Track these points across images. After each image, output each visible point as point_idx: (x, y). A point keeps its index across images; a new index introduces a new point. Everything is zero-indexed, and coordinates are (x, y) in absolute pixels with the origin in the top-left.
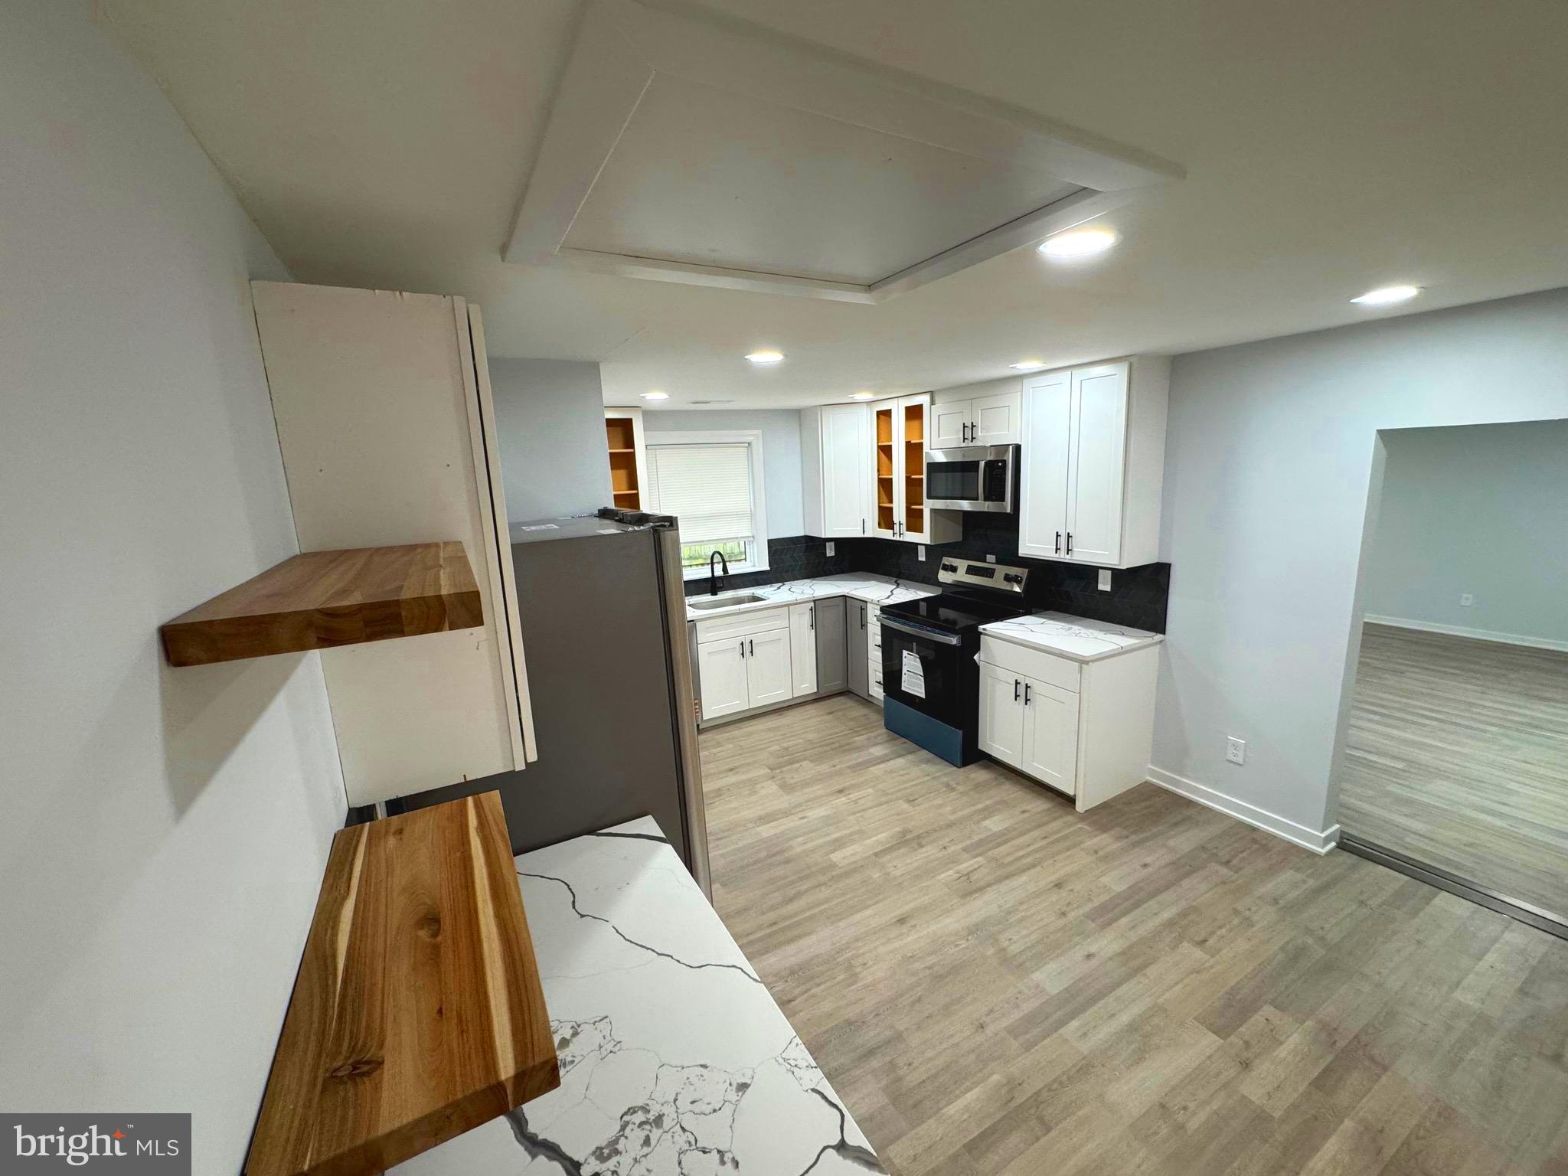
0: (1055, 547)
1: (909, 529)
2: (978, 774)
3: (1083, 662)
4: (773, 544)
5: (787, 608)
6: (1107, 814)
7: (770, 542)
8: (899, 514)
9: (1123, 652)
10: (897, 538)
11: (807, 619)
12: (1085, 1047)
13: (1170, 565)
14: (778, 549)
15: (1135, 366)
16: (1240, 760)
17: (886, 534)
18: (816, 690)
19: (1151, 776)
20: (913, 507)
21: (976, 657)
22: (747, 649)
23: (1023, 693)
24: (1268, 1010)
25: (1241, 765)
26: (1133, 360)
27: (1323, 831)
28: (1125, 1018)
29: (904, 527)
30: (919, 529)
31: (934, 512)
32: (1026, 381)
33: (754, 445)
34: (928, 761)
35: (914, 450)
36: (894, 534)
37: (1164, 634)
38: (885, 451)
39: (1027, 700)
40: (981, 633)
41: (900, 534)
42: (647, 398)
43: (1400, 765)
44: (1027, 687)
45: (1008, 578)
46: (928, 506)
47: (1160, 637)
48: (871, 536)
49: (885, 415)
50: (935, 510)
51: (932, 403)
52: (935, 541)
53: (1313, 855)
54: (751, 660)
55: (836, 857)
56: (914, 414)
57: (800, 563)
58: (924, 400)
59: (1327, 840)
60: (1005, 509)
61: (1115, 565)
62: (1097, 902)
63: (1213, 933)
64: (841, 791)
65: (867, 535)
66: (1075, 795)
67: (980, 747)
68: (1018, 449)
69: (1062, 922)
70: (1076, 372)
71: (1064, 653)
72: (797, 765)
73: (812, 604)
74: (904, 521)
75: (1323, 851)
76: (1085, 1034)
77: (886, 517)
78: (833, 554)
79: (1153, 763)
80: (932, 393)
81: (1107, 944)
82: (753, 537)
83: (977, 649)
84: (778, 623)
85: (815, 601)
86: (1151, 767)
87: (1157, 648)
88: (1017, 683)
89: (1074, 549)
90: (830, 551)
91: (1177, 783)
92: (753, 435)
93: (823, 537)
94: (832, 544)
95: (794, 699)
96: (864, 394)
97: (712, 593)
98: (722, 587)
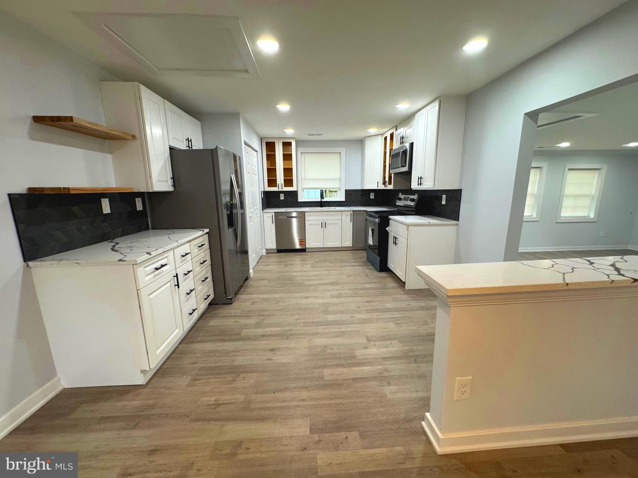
2: (383, 274)
3: (408, 225)
5: (341, 212)
6: (415, 291)
7: (346, 191)
8: (387, 177)
9: (430, 225)
10: (385, 188)
11: (349, 217)
13: (462, 190)
14: (348, 193)
15: (440, 100)
17: (383, 187)
18: (352, 246)
20: (390, 174)
21: (387, 229)
22: (323, 225)
23: (395, 241)
26: (441, 98)
29: (387, 183)
30: (390, 183)
31: (395, 174)
32: (417, 115)
33: (342, 154)
34: (370, 269)
35: (391, 150)
36: (385, 186)
37: (458, 221)
38: (385, 153)
39: (396, 244)
40: (390, 219)
42: (287, 132)
44: (396, 238)
45: (411, 200)
46: (393, 172)
47: (455, 222)
48: (381, 189)
49: (386, 139)
51: (396, 131)
52: (394, 188)
54: (325, 230)
56: (392, 136)
57: (358, 200)
58: (394, 130)
60: (406, 170)
61: (433, 188)
63: (407, 323)
65: (379, 188)
66: (406, 282)
67: (388, 266)
68: (413, 144)
69: (356, 309)
70: (427, 107)
71: (403, 223)
74: (388, 181)
77: (384, 180)
78: (373, 198)
80: (396, 127)
81: (363, 316)
82: (340, 188)
83: (388, 225)
84: (336, 217)
85: (353, 211)
87: (454, 227)
88: (394, 237)
90: (372, 196)
92: (343, 150)
93: (364, 189)
94: (373, 193)
95: (342, 247)
96: (373, 131)
97: (321, 207)
98: (324, 205)
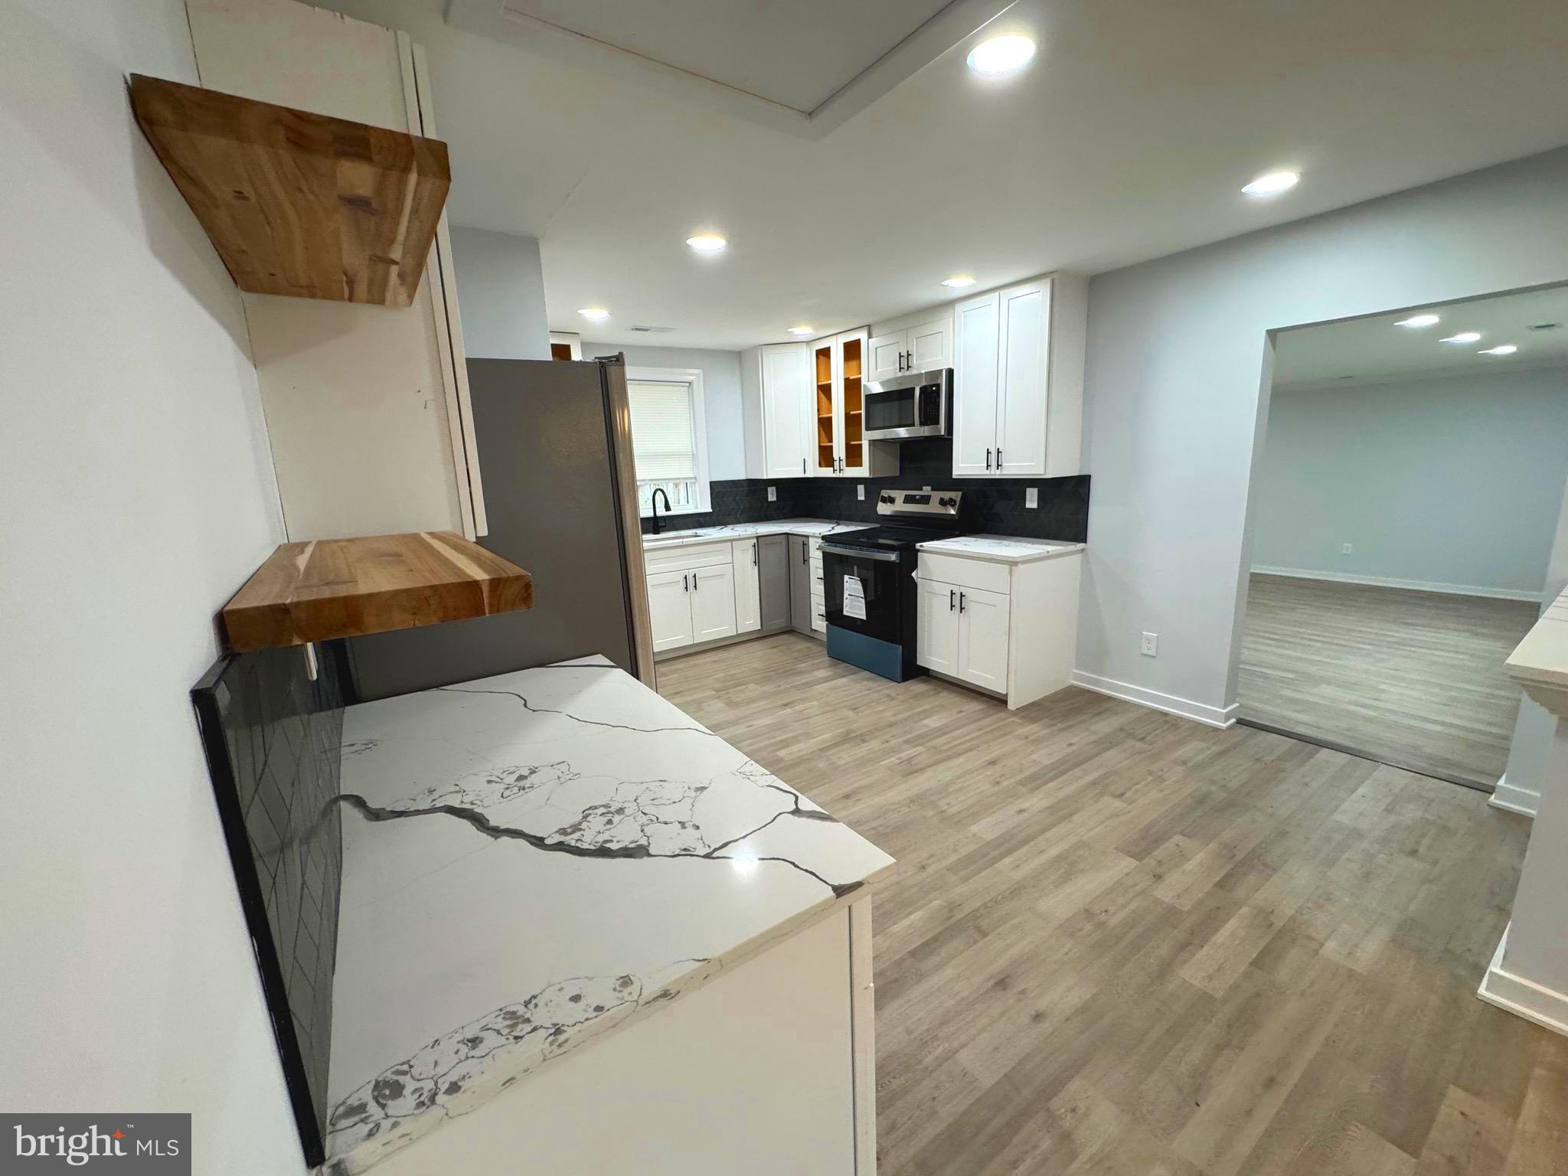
0: (986, 465)
1: (848, 465)
2: (916, 687)
3: (1013, 563)
4: (714, 486)
5: (730, 544)
6: (1034, 711)
7: (712, 484)
8: (839, 450)
9: (1049, 557)
10: (837, 475)
11: (750, 556)
12: (1017, 876)
13: (1090, 476)
14: (720, 490)
15: (1056, 281)
16: (1152, 652)
17: (827, 472)
18: (760, 628)
19: (1075, 680)
20: (853, 443)
21: (914, 574)
22: (691, 583)
23: (958, 602)
24: (1177, 838)
25: (1153, 657)
26: (1055, 276)
27: (1225, 707)
28: (1053, 852)
29: (844, 463)
30: (858, 463)
31: (873, 443)
32: (959, 308)
33: (695, 385)
34: (868, 679)
35: (852, 386)
36: (834, 470)
37: (1086, 542)
38: (825, 390)
39: (962, 609)
40: (918, 551)
41: (840, 470)
43: (1291, 676)
44: (962, 596)
45: (943, 503)
46: (867, 437)
47: (1081, 546)
48: (812, 476)
49: (824, 354)
50: (874, 441)
51: (870, 336)
52: (874, 474)
53: (1216, 729)
54: (695, 595)
55: (782, 753)
56: (852, 351)
57: (742, 507)
58: (862, 335)
59: (1227, 717)
60: (940, 432)
61: (1041, 475)
62: (1027, 773)
63: (1130, 788)
64: (786, 705)
65: (808, 475)
66: (1007, 694)
67: (918, 663)
68: (950, 373)
69: (997, 788)
70: (1003, 292)
71: (995, 557)
72: (743, 687)
73: (755, 541)
74: (843, 457)
75: (1224, 725)
76: (1018, 866)
77: (826, 456)
78: (774, 499)
79: (1077, 667)
80: (869, 327)
81: (1037, 802)
82: (695, 478)
83: (915, 567)
84: (721, 559)
85: (757, 538)
86: (1076, 671)
87: (1079, 557)
88: (952, 593)
89: (1004, 464)
90: (772, 496)
91: (1097, 683)
92: (693, 374)
93: (765, 478)
94: (774, 488)
95: (738, 635)
96: (803, 331)
97: (654, 534)
98: (664, 527)
